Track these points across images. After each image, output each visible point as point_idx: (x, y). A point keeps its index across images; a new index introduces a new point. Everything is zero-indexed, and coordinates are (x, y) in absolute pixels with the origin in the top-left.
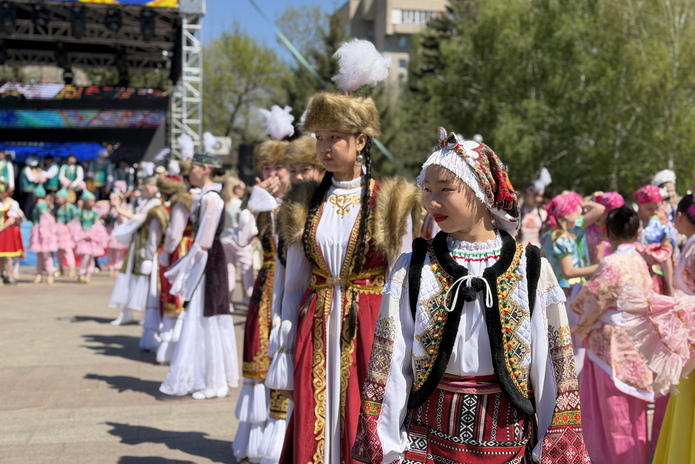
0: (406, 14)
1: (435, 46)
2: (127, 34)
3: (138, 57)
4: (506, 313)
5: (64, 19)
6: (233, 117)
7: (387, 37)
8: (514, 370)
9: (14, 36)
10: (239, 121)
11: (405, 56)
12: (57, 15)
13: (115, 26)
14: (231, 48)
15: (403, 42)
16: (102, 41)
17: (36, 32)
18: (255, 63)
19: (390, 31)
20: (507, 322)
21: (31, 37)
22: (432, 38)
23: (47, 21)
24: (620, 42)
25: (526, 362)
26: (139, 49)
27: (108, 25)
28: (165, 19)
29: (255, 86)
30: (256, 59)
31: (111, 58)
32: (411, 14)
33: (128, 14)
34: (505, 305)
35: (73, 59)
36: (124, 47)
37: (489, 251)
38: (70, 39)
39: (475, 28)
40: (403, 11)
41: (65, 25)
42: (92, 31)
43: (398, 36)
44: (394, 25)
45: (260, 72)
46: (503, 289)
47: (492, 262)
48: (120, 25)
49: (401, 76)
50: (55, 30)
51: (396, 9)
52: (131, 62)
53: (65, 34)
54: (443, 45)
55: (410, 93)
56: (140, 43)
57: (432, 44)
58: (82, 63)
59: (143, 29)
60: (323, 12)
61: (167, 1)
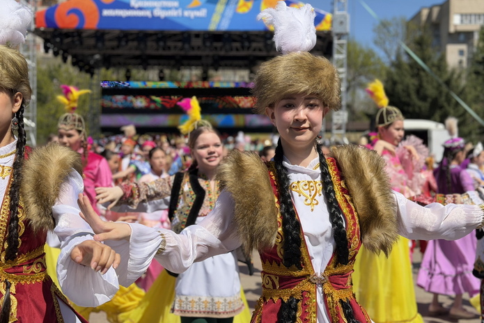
0: (464, 17)
7: (450, 35)
11: (464, 47)
15: (462, 37)
19: (452, 30)
30: (361, 57)
32: (469, 17)
40: (462, 15)
43: (458, 33)
44: (455, 26)
49: (460, 62)
51: (457, 13)
55: (474, 76)
61: (325, 26)
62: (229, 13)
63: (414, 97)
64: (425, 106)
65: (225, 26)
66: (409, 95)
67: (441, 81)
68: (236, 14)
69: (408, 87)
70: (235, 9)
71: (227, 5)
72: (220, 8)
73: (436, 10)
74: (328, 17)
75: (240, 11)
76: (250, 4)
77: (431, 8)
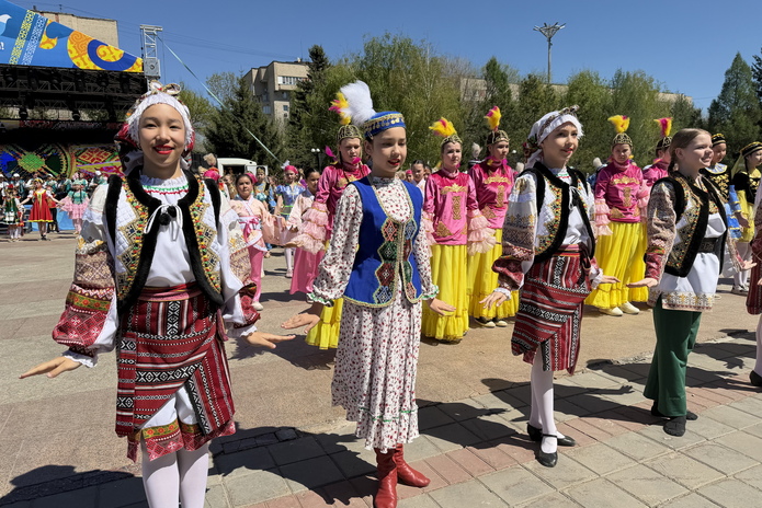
0: (286, 79)
1: (303, 98)
2: (112, 89)
4: (200, 233)
5: (70, 80)
7: (275, 92)
8: (210, 275)
9: (38, 90)
11: (287, 103)
12: (66, 78)
13: (104, 84)
15: (285, 95)
16: (96, 93)
17: (53, 88)
19: (276, 88)
20: (202, 240)
21: (49, 91)
22: (301, 93)
23: (60, 81)
24: (401, 97)
25: (217, 268)
26: (120, 98)
27: (99, 84)
28: (135, 80)
29: (197, 121)
30: (196, 105)
31: (103, 104)
32: (289, 79)
33: (112, 77)
34: (198, 228)
35: (78, 105)
36: (111, 97)
37: (180, 186)
38: (75, 92)
39: (324, 87)
40: (283, 77)
41: (71, 84)
42: (89, 87)
43: (283, 91)
44: (279, 85)
46: (195, 215)
47: (183, 194)
48: (107, 83)
49: (285, 115)
50: (65, 87)
51: (280, 76)
52: (117, 106)
53: (72, 89)
54: (307, 97)
55: (291, 126)
56: (121, 95)
57: (301, 96)
58: (84, 107)
59: (122, 86)
60: (235, 77)
61: (136, 69)
62: (32, 47)
63: (236, 139)
64: (245, 147)
65: (28, 61)
66: (231, 138)
67: (257, 126)
68: (39, 50)
69: (230, 130)
70: (38, 44)
71: (28, 39)
72: (20, 42)
73: (263, 71)
74: (139, 60)
75: (45, 47)
76: (55, 41)
77: (259, 69)
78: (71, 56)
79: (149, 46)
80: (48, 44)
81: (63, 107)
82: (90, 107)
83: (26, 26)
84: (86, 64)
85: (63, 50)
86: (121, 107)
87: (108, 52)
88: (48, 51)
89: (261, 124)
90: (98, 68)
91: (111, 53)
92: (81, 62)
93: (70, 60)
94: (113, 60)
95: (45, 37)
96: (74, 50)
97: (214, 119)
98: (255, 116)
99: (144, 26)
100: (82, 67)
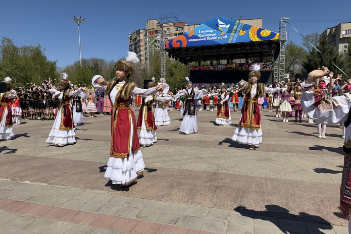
2: (265, 48)
3: (265, 54)
6: (289, 67)
7: (340, 39)
10: (291, 68)
11: (347, 44)
12: (247, 46)
13: (261, 47)
14: (289, 48)
15: (346, 40)
16: (257, 51)
17: (241, 51)
18: (296, 52)
19: (341, 37)
26: (266, 52)
27: (259, 47)
28: (274, 43)
29: (297, 58)
31: (258, 55)
33: (265, 43)
35: (249, 56)
36: (262, 52)
40: (346, 30)
43: (345, 38)
44: (343, 35)
45: (298, 54)
48: (263, 46)
49: (345, 51)
51: (344, 30)
53: (248, 50)
56: (267, 50)
58: (251, 57)
59: (269, 47)
60: (318, 34)
61: (276, 38)
62: (236, 36)
65: (234, 41)
68: (239, 36)
69: (316, 62)
70: (239, 34)
71: (235, 33)
72: (232, 34)
73: (334, 29)
74: (278, 34)
75: (241, 35)
76: (244, 32)
77: (331, 29)
78: (250, 36)
79: (282, 27)
80: (242, 33)
81: (242, 58)
82: (253, 57)
83: (235, 27)
84: (255, 39)
85: (247, 35)
86: (265, 55)
87: (265, 32)
88: (242, 36)
89: (334, 57)
90: (260, 40)
91: (266, 33)
92: (254, 39)
93: (250, 38)
94: (266, 36)
95: (241, 30)
96: (251, 34)
97: (307, 57)
98: (331, 53)
99: (281, 19)
100: (254, 40)
